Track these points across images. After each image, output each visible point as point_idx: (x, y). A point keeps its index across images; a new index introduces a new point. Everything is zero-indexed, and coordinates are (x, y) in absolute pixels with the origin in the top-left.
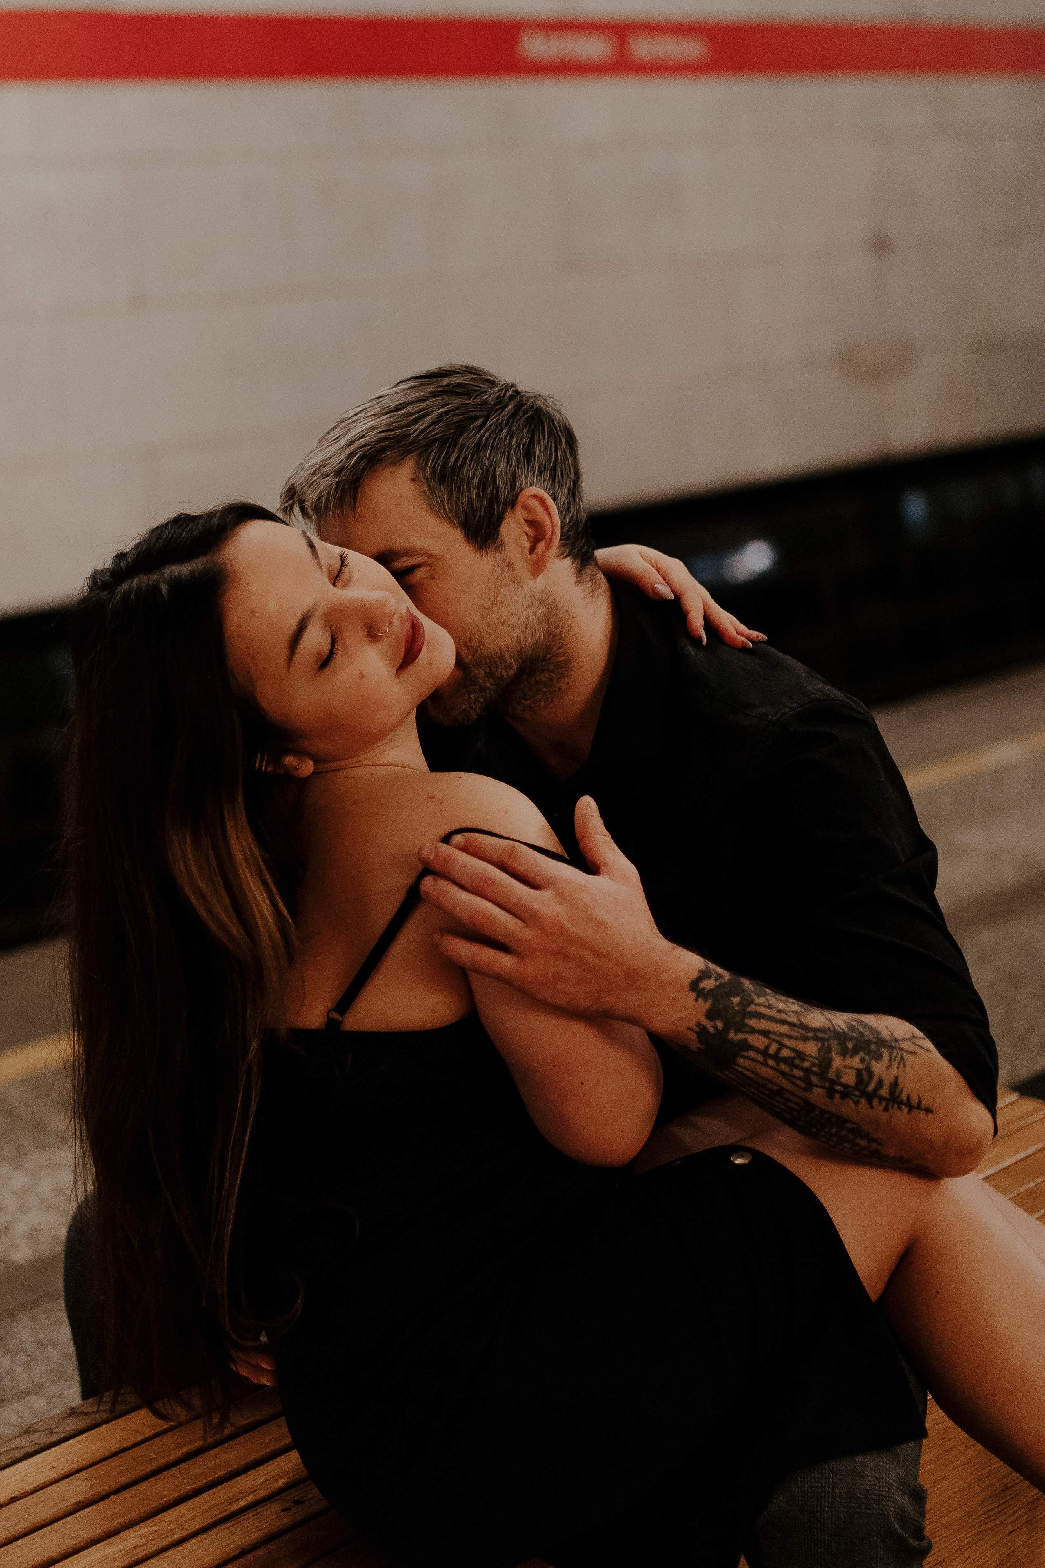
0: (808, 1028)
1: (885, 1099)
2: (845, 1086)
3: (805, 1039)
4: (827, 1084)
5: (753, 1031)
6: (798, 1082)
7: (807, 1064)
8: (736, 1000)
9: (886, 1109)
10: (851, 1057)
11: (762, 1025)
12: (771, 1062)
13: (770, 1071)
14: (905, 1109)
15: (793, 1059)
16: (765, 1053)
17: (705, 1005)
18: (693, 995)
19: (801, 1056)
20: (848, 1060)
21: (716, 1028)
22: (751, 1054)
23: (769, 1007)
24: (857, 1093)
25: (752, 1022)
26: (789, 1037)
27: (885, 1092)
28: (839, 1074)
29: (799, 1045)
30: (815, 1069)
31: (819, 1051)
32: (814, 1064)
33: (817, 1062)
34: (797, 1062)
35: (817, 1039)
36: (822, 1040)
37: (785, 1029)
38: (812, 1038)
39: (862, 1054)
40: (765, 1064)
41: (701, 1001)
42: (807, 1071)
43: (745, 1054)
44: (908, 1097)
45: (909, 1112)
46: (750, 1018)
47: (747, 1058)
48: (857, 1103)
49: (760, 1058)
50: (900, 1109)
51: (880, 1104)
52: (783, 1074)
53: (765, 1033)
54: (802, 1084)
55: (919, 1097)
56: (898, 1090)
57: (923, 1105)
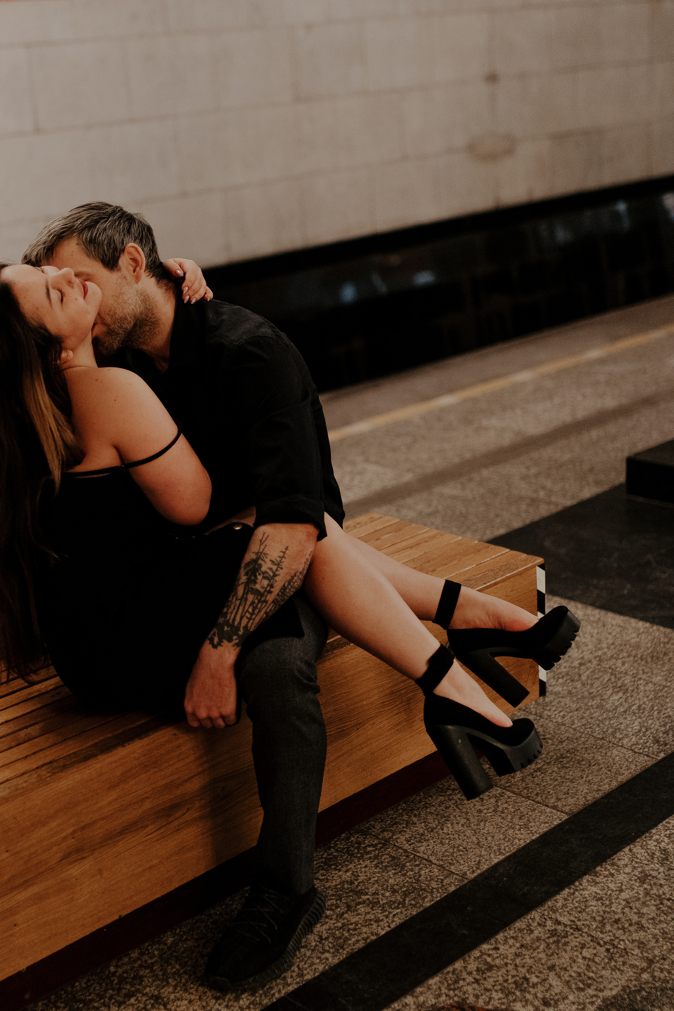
0: (243, 596)
1: (277, 568)
2: (268, 585)
3: (246, 600)
4: (266, 593)
5: (240, 623)
6: (263, 606)
7: (256, 601)
8: (226, 628)
9: (282, 569)
10: (257, 579)
11: (238, 618)
12: (253, 617)
13: (257, 617)
14: (283, 560)
15: (253, 607)
16: (250, 619)
17: (225, 642)
18: (219, 648)
19: (253, 603)
20: (258, 581)
21: (236, 639)
22: (249, 625)
23: (232, 613)
24: (272, 581)
25: (236, 623)
26: (244, 607)
27: (274, 568)
28: (263, 587)
29: (248, 603)
30: (259, 598)
31: (252, 594)
32: (257, 598)
33: (256, 597)
34: (255, 605)
35: (247, 593)
36: (248, 591)
37: (241, 608)
38: (247, 595)
39: (257, 574)
40: (254, 619)
41: (222, 644)
42: (259, 601)
43: (249, 628)
44: (279, 557)
45: (285, 558)
46: (234, 623)
47: (250, 628)
48: (276, 581)
49: (251, 621)
50: (283, 562)
51: (278, 571)
52: (259, 612)
53: (242, 618)
54: (264, 604)
55: (281, 552)
56: (275, 561)
57: (284, 550)
